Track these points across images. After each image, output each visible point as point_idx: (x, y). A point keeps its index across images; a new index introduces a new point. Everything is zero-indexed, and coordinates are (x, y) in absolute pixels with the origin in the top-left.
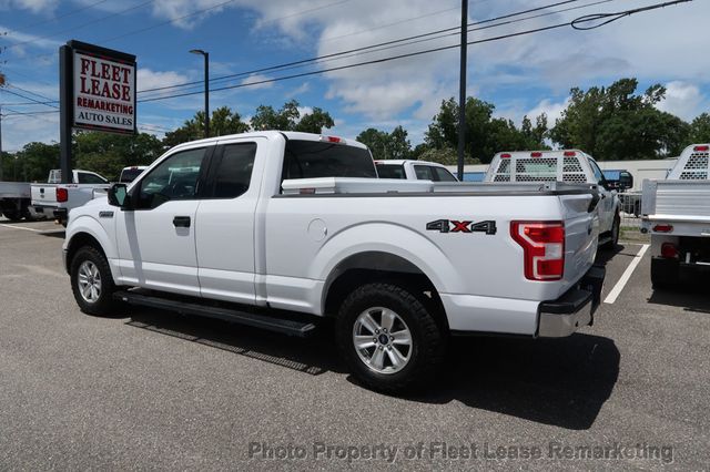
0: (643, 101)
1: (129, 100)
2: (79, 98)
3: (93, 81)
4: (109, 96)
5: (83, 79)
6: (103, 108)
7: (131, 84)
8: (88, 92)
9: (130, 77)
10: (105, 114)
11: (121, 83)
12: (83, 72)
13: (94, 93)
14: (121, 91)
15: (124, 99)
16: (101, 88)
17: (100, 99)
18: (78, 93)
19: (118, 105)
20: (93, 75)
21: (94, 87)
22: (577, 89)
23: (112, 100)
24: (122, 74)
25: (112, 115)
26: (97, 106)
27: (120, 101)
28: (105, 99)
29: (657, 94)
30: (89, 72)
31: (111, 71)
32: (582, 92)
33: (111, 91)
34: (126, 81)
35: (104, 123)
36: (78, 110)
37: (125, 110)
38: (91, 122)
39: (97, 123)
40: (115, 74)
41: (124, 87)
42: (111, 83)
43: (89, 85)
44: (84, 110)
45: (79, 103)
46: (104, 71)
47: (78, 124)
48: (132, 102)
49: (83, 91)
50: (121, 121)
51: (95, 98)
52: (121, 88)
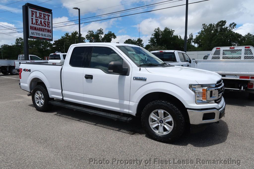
0: (228, 29)
1: (50, 27)
2: (31, 26)
3: (36, 20)
4: (42, 26)
5: (32, 19)
6: (40, 30)
7: (50, 21)
8: (34, 24)
9: (50, 18)
10: (41, 33)
11: (47, 21)
12: (32, 16)
13: (36, 24)
14: (47, 24)
15: (48, 27)
16: (39, 22)
17: (39, 27)
18: (30, 24)
19: (46, 29)
20: (36, 17)
21: (36, 22)
22: (204, 24)
23: (43, 27)
24: (47, 17)
25: (43, 33)
26: (38, 29)
27: (46, 28)
28: (41, 27)
29: (233, 26)
30: (34, 16)
31: (43, 16)
32: (206, 25)
33: (43, 24)
34: (48, 20)
35: (40, 36)
36: (30, 31)
37: (49, 31)
38: (36, 36)
39: (38, 36)
40: (44, 17)
41: (48, 22)
42: (43, 20)
43: (34, 21)
44: (33, 31)
45: (31, 28)
46: (40, 16)
47: (30, 36)
48: (51, 28)
49: (32, 23)
50: (47, 36)
51: (37, 26)
52: (47, 22)
